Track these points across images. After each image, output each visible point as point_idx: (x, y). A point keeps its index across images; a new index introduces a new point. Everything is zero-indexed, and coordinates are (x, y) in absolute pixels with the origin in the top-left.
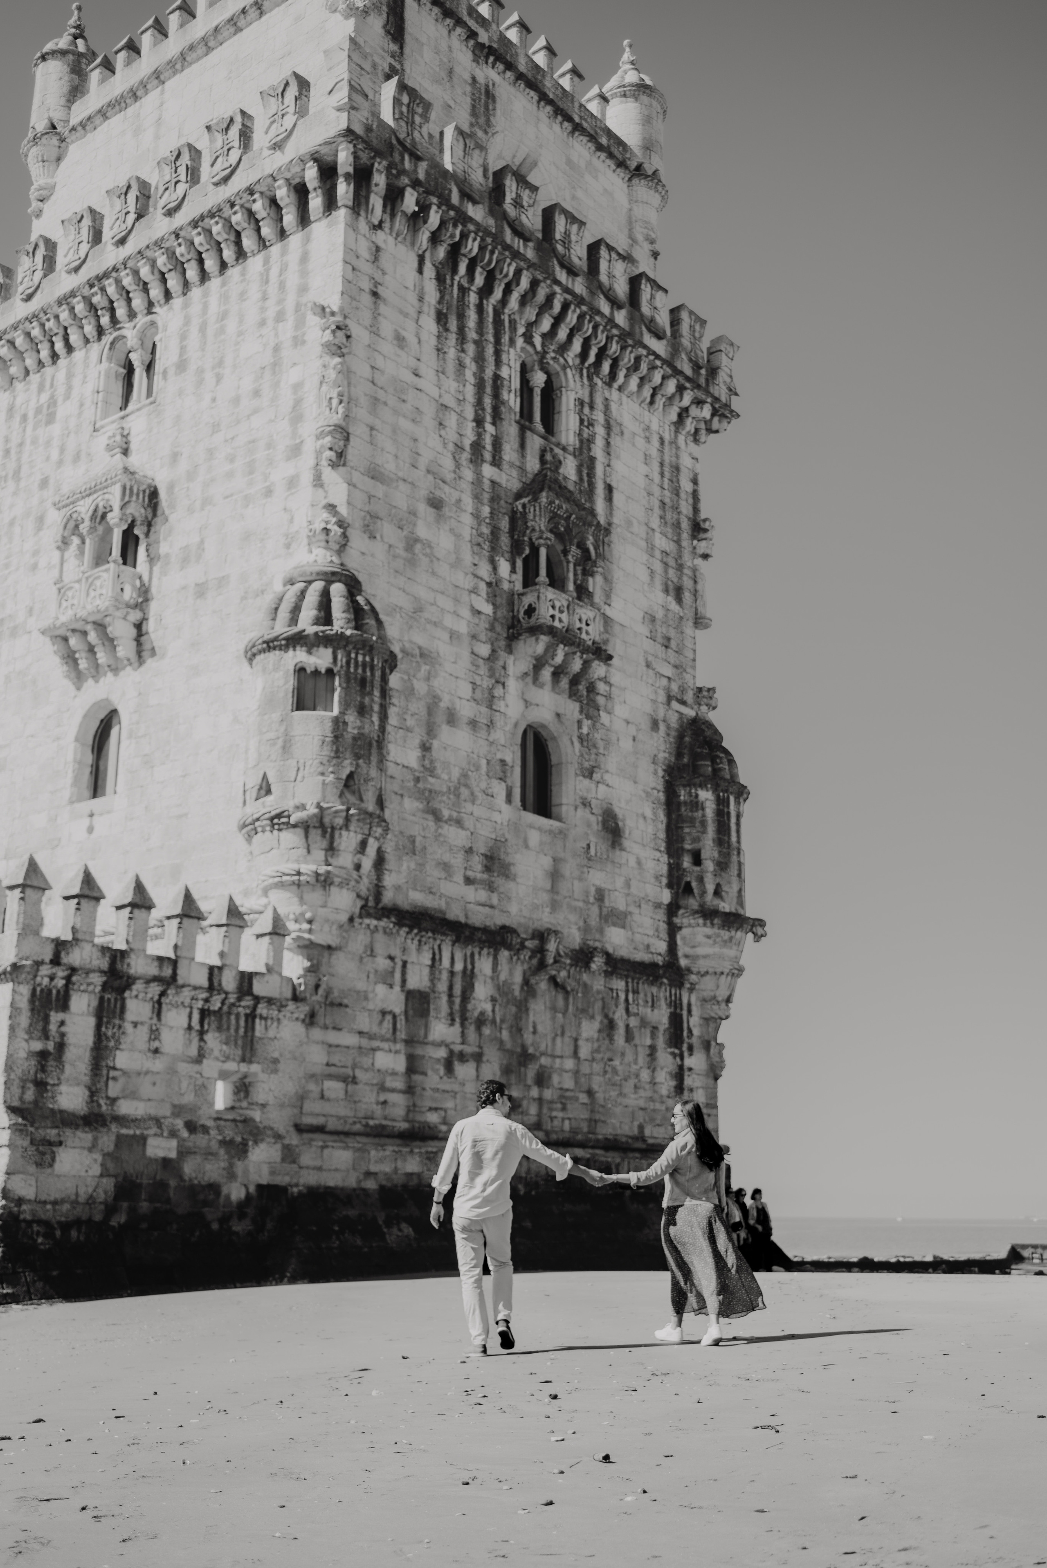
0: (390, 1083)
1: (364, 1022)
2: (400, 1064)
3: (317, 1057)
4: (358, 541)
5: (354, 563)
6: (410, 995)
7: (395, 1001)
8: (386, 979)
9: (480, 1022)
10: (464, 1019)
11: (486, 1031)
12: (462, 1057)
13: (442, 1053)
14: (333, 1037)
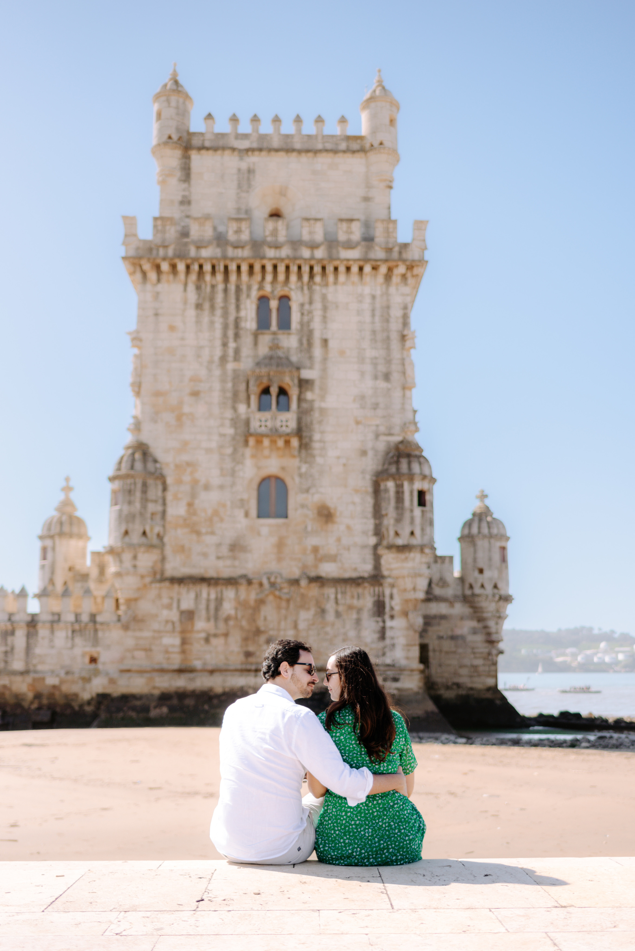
0: (171, 649)
1: (156, 626)
2: (177, 641)
3: (130, 642)
4: (146, 427)
5: (145, 437)
6: (182, 613)
7: (174, 615)
8: (169, 607)
9: (227, 619)
10: (216, 618)
11: (231, 623)
12: (215, 636)
13: (203, 635)
14: (138, 634)
